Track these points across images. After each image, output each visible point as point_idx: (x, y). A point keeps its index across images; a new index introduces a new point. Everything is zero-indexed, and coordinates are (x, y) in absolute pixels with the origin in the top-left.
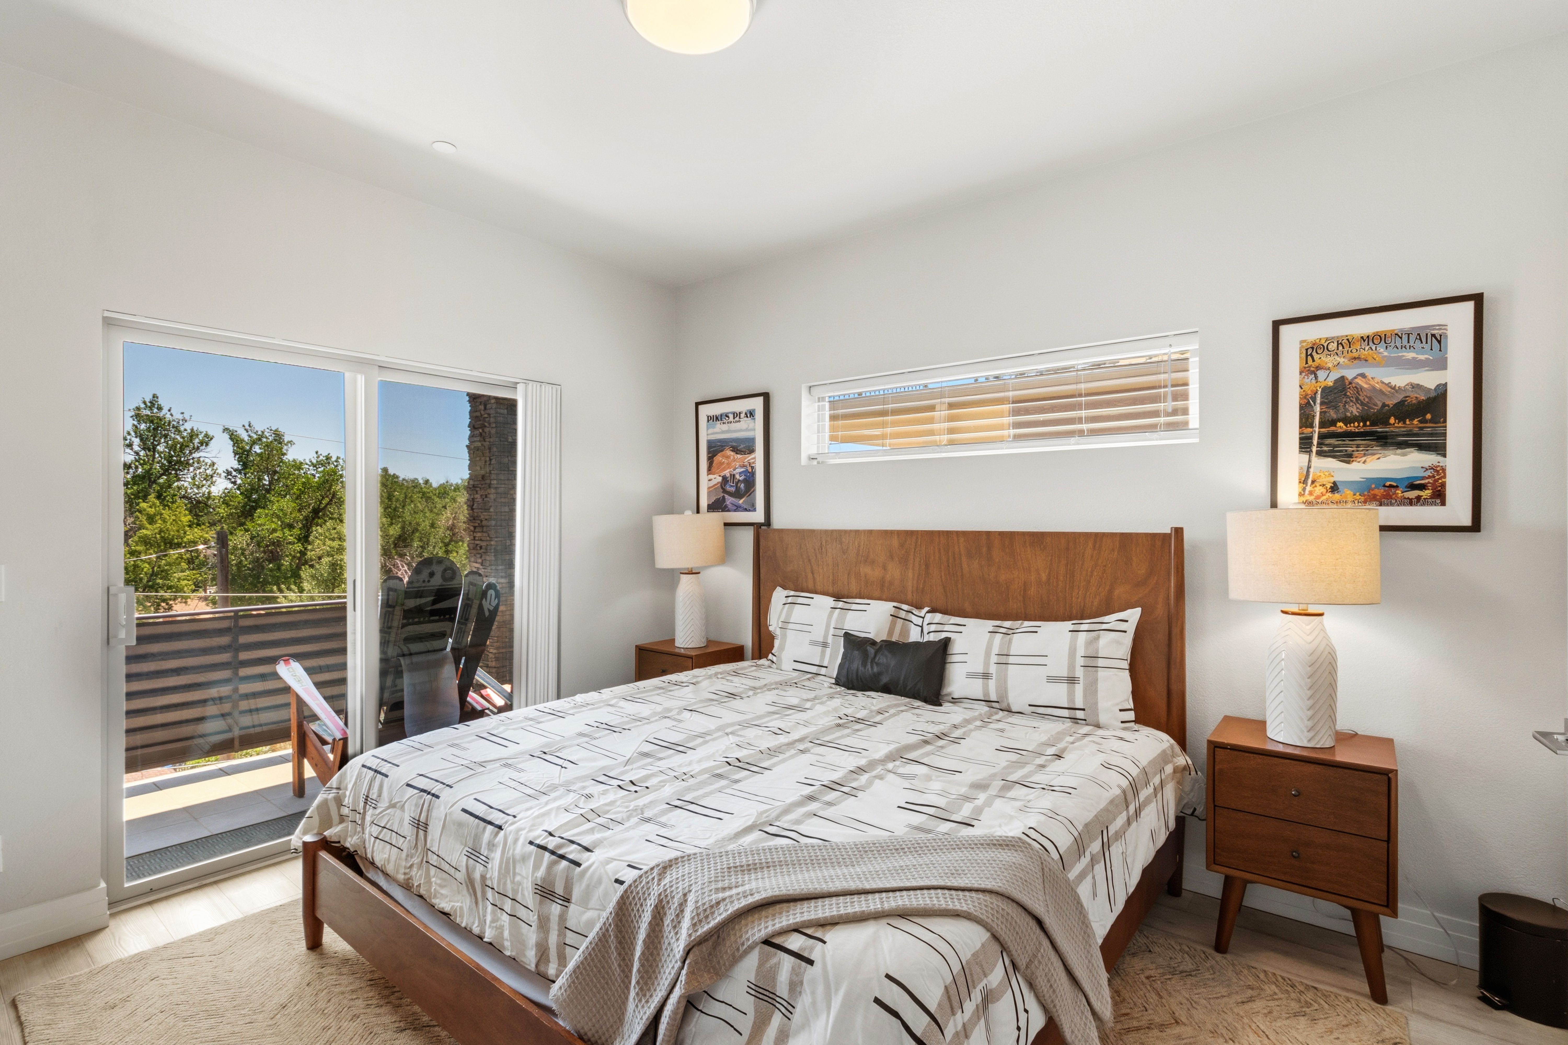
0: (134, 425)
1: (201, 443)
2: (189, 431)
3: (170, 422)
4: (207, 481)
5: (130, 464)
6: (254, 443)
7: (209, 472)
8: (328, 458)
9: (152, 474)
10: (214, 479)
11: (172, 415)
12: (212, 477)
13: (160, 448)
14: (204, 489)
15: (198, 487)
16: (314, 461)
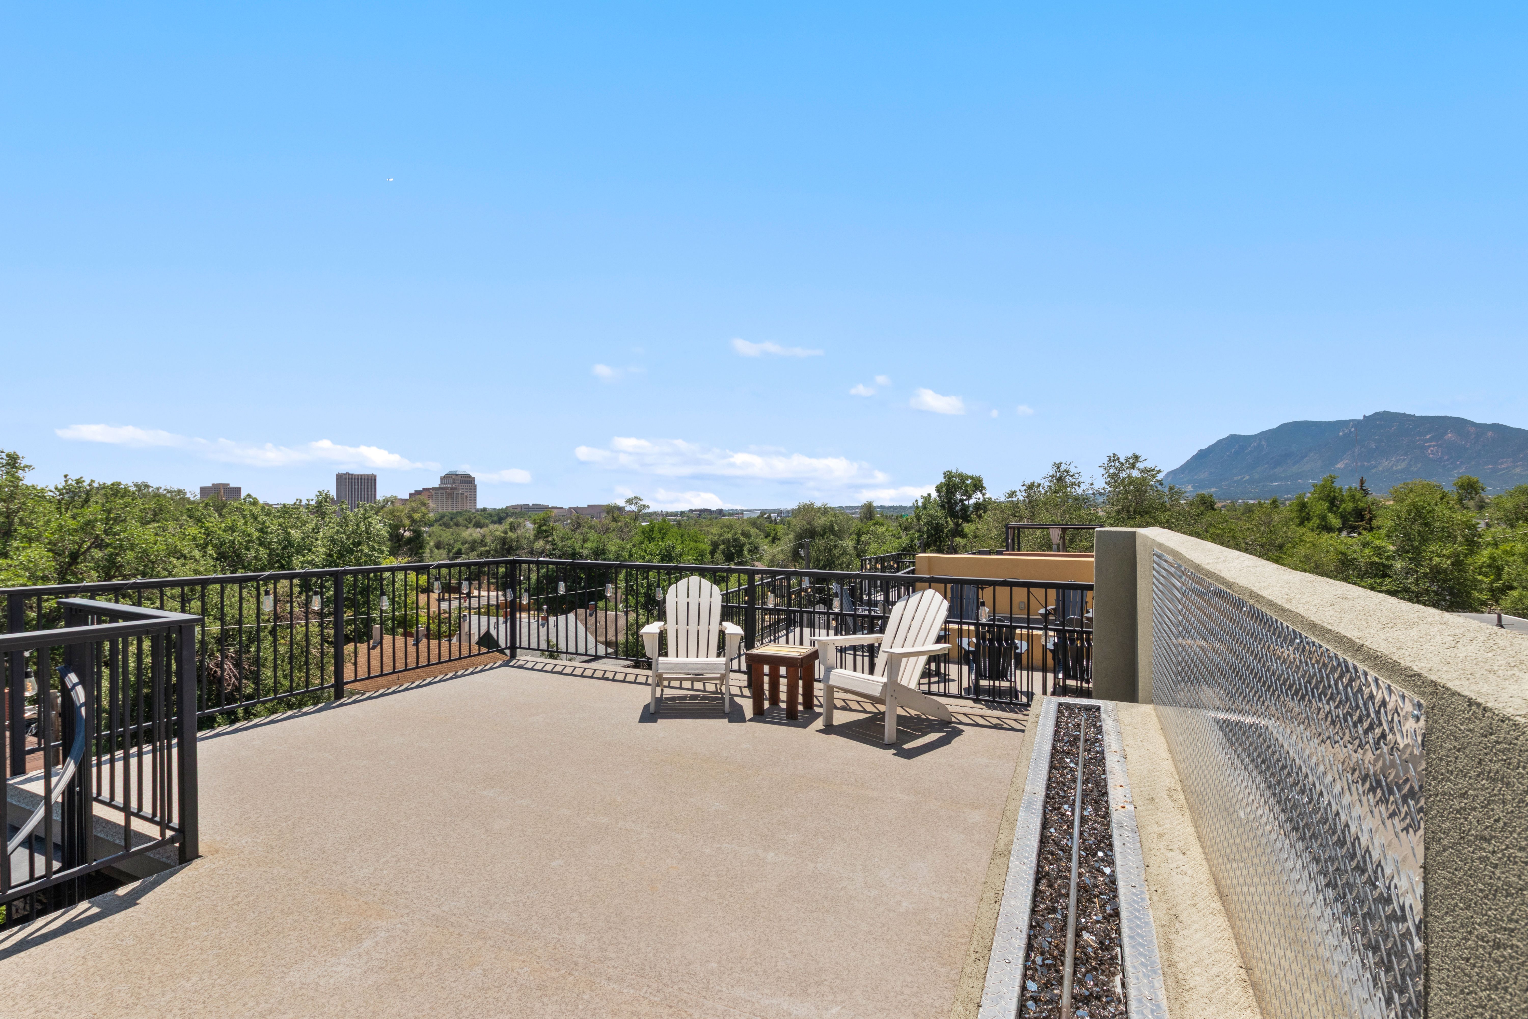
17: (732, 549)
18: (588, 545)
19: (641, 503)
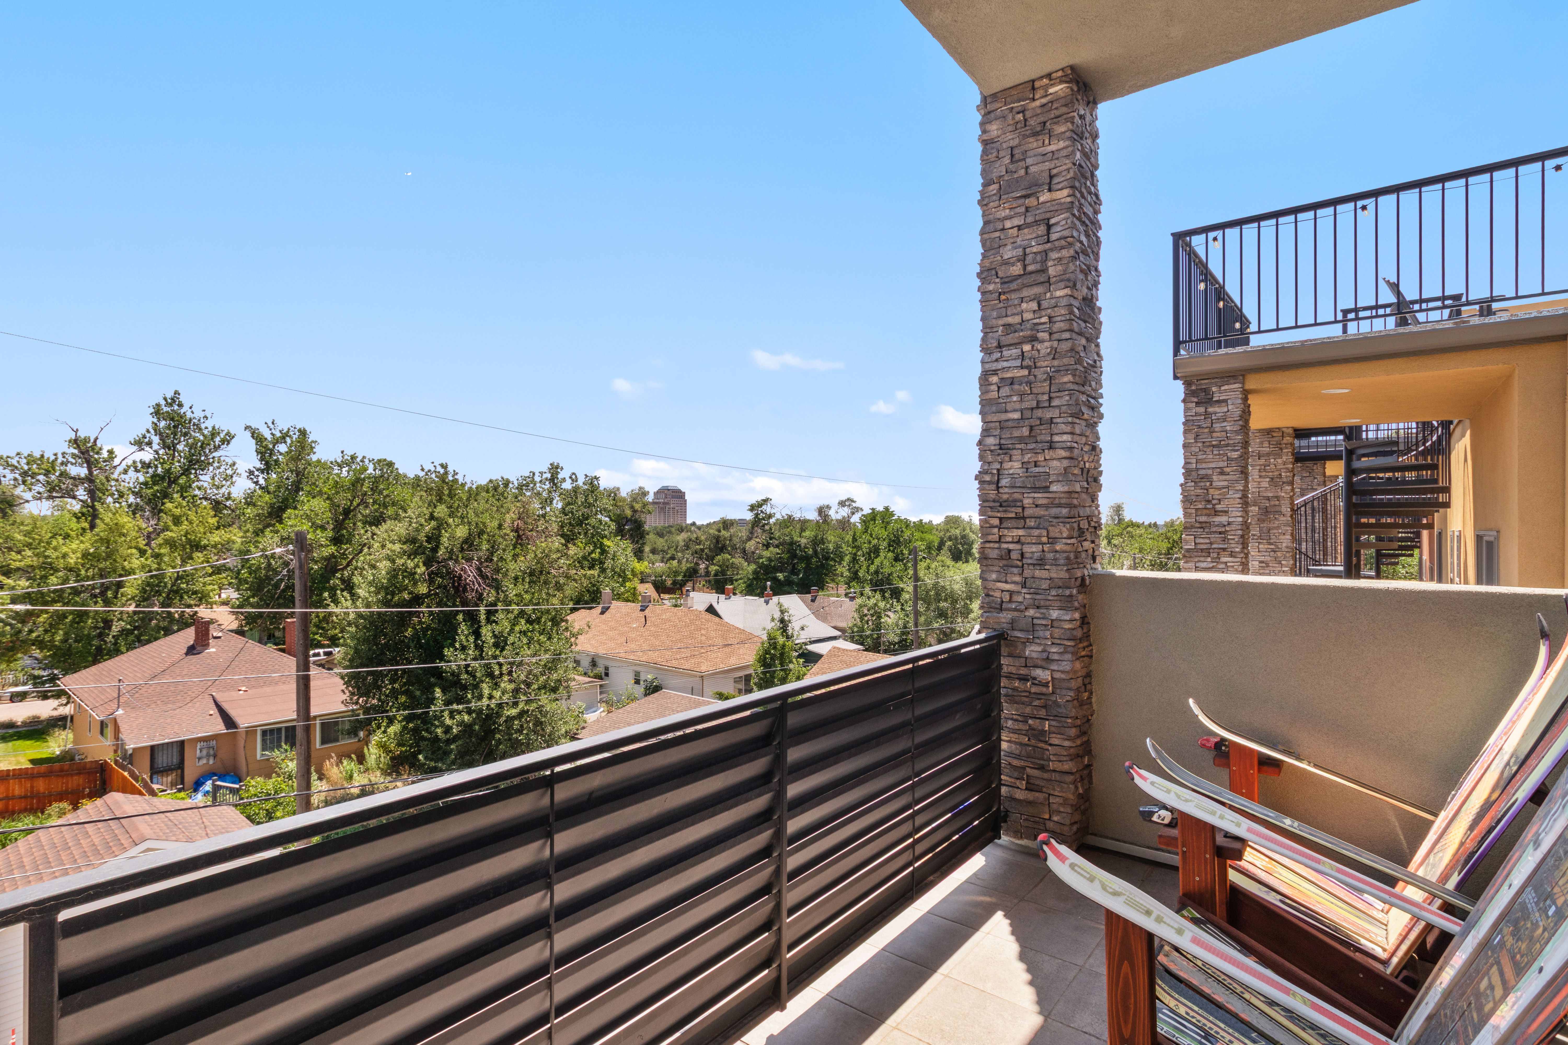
0: (153, 423)
1: (223, 441)
2: (210, 429)
3: (190, 420)
4: (227, 481)
5: (150, 463)
6: (276, 442)
7: (229, 472)
8: (353, 458)
9: (172, 473)
10: (234, 479)
11: (193, 412)
12: (232, 477)
13: (180, 447)
14: (223, 489)
15: (218, 488)
16: (339, 460)
17: (960, 546)
18: (807, 533)
19: (854, 505)
